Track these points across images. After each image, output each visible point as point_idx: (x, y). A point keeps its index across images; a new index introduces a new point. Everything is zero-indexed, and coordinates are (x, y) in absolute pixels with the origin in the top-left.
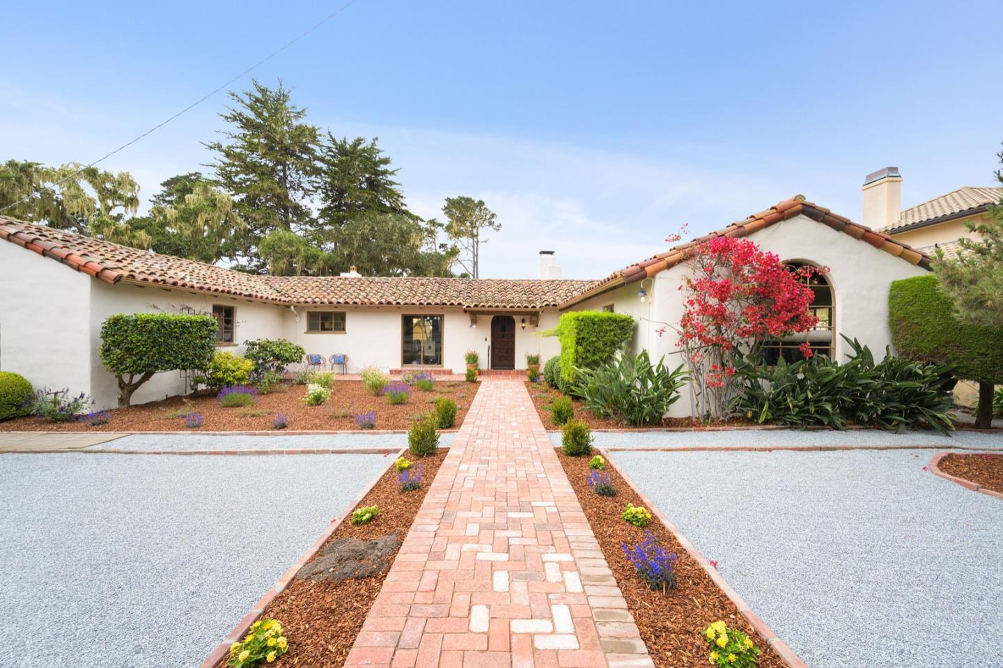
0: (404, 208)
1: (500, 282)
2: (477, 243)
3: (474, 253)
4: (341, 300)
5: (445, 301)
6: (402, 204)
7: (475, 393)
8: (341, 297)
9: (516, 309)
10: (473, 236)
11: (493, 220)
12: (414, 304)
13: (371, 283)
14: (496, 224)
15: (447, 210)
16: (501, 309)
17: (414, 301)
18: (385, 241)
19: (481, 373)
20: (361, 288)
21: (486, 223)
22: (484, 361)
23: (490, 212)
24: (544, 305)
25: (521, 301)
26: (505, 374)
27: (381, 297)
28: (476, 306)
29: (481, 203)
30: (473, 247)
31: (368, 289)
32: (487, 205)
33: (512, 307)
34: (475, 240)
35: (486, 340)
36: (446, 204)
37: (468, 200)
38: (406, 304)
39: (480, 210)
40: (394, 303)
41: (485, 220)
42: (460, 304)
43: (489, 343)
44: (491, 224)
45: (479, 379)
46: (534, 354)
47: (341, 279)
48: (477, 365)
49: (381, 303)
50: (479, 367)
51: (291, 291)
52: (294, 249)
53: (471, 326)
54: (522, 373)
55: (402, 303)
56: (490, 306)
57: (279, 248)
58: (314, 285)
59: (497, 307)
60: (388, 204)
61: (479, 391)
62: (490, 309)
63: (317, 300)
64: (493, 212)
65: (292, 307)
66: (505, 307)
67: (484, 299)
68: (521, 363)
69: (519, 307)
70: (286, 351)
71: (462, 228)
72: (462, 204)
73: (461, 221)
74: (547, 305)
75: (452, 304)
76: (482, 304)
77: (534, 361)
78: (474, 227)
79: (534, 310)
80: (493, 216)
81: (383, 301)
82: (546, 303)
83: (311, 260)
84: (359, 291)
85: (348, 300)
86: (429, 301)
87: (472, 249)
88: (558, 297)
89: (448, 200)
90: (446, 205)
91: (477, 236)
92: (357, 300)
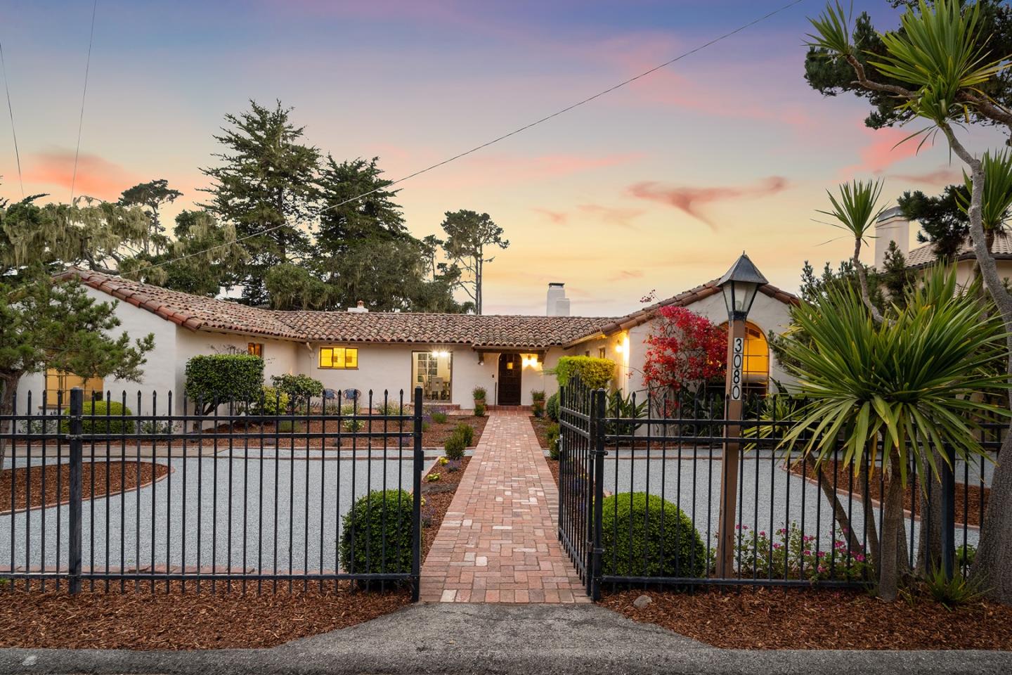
0: (404, 231)
1: (507, 318)
2: (481, 261)
3: (477, 273)
4: (355, 337)
5: (454, 339)
6: (402, 228)
7: (484, 425)
8: (354, 333)
9: (522, 348)
10: (477, 255)
11: (499, 236)
12: (424, 341)
13: (379, 319)
14: (503, 240)
15: (448, 226)
16: (508, 347)
17: (425, 339)
18: (388, 272)
19: (488, 408)
20: (371, 325)
21: (491, 239)
22: (492, 398)
23: (496, 226)
24: (549, 343)
25: (528, 339)
26: (512, 410)
27: (392, 334)
28: (484, 344)
29: (486, 216)
30: (477, 267)
31: (378, 325)
32: (492, 219)
33: (518, 346)
34: (479, 259)
35: (493, 376)
36: (445, 218)
37: (471, 214)
38: (417, 341)
39: (485, 224)
40: (405, 340)
41: (490, 235)
42: (468, 342)
43: (497, 379)
44: (497, 240)
45: (486, 414)
46: (539, 390)
47: (349, 314)
48: (485, 400)
49: (393, 340)
50: (486, 403)
51: (303, 327)
52: (301, 283)
53: (479, 363)
54: (527, 409)
55: (413, 340)
56: (498, 345)
57: (287, 281)
58: (324, 321)
59: (505, 345)
60: (386, 227)
61: (488, 423)
62: (497, 347)
63: (331, 337)
64: (500, 226)
65: (308, 344)
66: (511, 345)
67: (491, 338)
68: (526, 399)
69: (525, 346)
70: (308, 385)
71: (463, 246)
72: (465, 219)
73: (462, 237)
74: (552, 344)
75: (461, 342)
76: (490, 342)
77: (538, 397)
78: (478, 246)
79: (539, 348)
80: (499, 231)
81: (395, 338)
82: (552, 341)
83: (317, 294)
84: (369, 328)
85: (361, 337)
86: (439, 339)
87: (475, 270)
88: (563, 336)
89: (448, 214)
90: (446, 220)
91: (481, 255)
92: (370, 337)
